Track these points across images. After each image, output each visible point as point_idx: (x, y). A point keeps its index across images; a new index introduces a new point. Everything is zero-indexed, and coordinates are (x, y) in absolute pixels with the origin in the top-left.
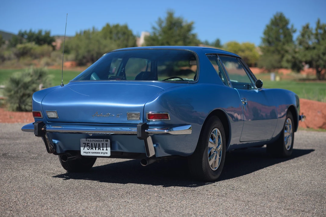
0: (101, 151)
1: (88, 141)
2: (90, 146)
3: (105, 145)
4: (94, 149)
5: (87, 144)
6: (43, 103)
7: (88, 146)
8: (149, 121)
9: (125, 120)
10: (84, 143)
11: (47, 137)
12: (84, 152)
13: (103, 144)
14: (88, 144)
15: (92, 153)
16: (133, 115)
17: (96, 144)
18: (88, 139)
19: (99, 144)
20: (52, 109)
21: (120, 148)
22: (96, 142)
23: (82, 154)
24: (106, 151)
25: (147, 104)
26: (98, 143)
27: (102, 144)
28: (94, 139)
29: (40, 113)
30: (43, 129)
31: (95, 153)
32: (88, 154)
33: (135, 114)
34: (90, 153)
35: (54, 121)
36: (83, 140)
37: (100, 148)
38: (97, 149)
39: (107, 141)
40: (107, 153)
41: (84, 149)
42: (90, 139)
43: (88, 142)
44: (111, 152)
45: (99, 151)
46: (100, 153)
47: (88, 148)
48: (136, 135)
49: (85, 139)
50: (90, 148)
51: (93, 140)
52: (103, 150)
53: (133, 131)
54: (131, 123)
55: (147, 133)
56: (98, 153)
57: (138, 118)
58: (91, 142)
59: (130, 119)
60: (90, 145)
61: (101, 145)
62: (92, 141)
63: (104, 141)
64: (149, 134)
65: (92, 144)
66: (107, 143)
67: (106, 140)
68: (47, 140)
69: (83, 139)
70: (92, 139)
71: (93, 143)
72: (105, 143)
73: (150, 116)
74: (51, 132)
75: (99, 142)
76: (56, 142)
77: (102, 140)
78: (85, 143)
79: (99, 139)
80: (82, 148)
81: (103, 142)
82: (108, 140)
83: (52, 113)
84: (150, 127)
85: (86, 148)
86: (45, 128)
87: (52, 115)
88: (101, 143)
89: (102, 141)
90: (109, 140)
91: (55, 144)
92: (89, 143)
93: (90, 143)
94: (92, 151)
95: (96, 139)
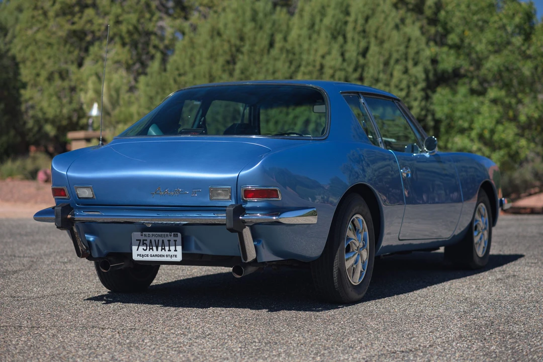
0: (167, 253)
1: (145, 235)
2: (148, 244)
3: (172, 242)
4: (155, 248)
5: (143, 240)
6: (70, 174)
7: (145, 245)
8: (246, 202)
9: (206, 201)
10: (137, 240)
11: (75, 230)
12: (138, 255)
14: (145, 242)
15: (151, 256)
16: (219, 191)
17: (158, 240)
18: (144, 233)
19: (163, 241)
20: (84, 183)
21: (197, 247)
22: (159, 238)
23: (135, 257)
24: (175, 253)
25: (243, 173)
26: (161, 239)
27: (168, 240)
28: (154, 233)
29: (64, 191)
30: (69, 216)
31: (156, 255)
32: (144, 257)
33: (223, 190)
34: (147, 256)
35: (87, 204)
36: (136, 235)
37: (164, 247)
38: (160, 248)
39: (176, 236)
40: (176, 256)
41: (137, 250)
42: (147, 233)
43: (145, 238)
44: (183, 254)
45: (163, 253)
46: (165, 256)
47: (145, 248)
48: (225, 224)
49: (140, 233)
50: (148, 248)
51: (153, 235)
53: (220, 218)
54: (216, 205)
55: (243, 222)
56: (161, 256)
57: (228, 197)
58: (150, 238)
59: (215, 198)
60: (148, 242)
61: (166, 242)
62: (151, 236)
63: (171, 236)
64: (246, 222)
65: (151, 240)
66: (175, 238)
67: (174, 234)
68: (76, 236)
69: (135, 233)
70: (151, 233)
71: (153, 239)
72: (172, 238)
73: (248, 193)
74: (83, 222)
75: (163, 238)
76: (91, 239)
77: (168, 233)
78: (140, 240)
79: (163, 233)
80: (134, 248)
81: (169, 238)
82: (177, 234)
83: (85, 190)
84: (247, 212)
85: (141, 248)
86: (73, 215)
87: (85, 193)
88: (166, 240)
89: (167, 235)
90: (179, 234)
91: (89, 242)
92: (146, 240)
93: (148, 239)
94: (151, 252)
95: (158, 233)
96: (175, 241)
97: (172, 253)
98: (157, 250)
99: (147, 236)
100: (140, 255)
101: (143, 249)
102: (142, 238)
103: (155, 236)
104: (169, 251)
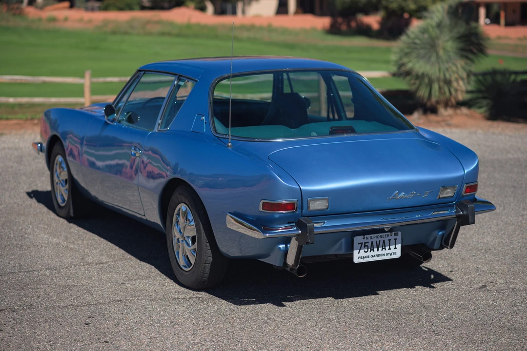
0: (387, 251)
1: (367, 238)
2: (370, 247)
3: (393, 241)
4: (375, 249)
5: (365, 243)
7: (366, 247)
10: (359, 244)
13: (390, 240)
14: (366, 244)
15: (372, 257)
17: (380, 241)
18: (366, 236)
19: (384, 241)
22: (380, 239)
23: (356, 260)
24: (395, 251)
26: (382, 240)
28: (375, 235)
31: (377, 255)
32: (365, 259)
34: (368, 257)
36: (358, 239)
37: (385, 247)
38: (380, 249)
39: (396, 235)
40: (395, 253)
41: (359, 253)
42: (369, 236)
43: (366, 241)
45: (384, 252)
46: (385, 255)
47: (366, 250)
49: (362, 237)
50: (369, 250)
52: (390, 249)
56: (381, 255)
58: (372, 240)
60: (369, 245)
61: (387, 242)
62: (373, 238)
63: (391, 235)
65: (372, 243)
66: (396, 237)
67: (395, 233)
69: (358, 237)
70: (373, 236)
71: (374, 241)
72: (393, 238)
75: (384, 239)
77: (389, 233)
78: (362, 243)
79: (385, 234)
80: (355, 252)
81: (390, 237)
82: (398, 233)
85: (362, 251)
88: (387, 240)
89: (388, 236)
90: (400, 233)
92: (368, 242)
93: (370, 241)
94: (372, 253)
95: (379, 235)
96: (395, 239)
97: (393, 250)
98: (378, 250)
99: (369, 238)
100: (361, 258)
101: (365, 251)
102: (363, 241)
103: (377, 237)
104: (389, 249)
